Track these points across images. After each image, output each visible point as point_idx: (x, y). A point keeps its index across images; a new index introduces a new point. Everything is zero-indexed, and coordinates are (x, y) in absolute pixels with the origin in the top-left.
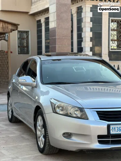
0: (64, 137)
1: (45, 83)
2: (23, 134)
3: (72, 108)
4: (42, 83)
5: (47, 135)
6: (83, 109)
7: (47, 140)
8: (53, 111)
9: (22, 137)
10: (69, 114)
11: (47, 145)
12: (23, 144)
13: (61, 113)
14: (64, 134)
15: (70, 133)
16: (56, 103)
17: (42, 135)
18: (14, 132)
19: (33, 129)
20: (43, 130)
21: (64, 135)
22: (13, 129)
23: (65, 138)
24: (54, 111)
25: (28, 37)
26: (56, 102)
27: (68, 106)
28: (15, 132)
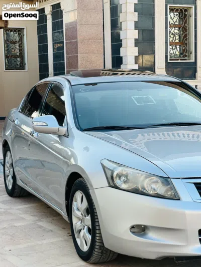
0: (133, 233)
1: (84, 128)
2: (40, 220)
3: (146, 178)
4: (78, 129)
5: (97, 228)
6: (169, 180)
7: (98, 238)
8: (109, 183)
9: (41, 227)
10: (140, 189)
11: (97, 247)
12: (45, 242)
13: (124, 186)
14: (133, 227)
15: (144, 226)
16: (115, 168)
17: (86, 227)
18: (21, 216)
19: (64, 213)
20: (89, 218)
21: (133, 230)
22: (18, 209)
23: (135, 235)
24: (112, 184)
25: (21, 39)
26: (115, 165)
27: (138, 173)
28: (23, 216)
